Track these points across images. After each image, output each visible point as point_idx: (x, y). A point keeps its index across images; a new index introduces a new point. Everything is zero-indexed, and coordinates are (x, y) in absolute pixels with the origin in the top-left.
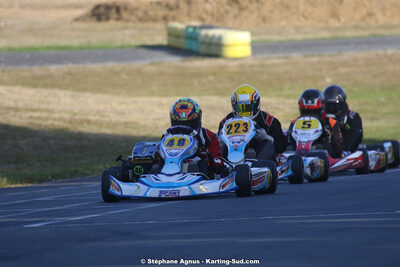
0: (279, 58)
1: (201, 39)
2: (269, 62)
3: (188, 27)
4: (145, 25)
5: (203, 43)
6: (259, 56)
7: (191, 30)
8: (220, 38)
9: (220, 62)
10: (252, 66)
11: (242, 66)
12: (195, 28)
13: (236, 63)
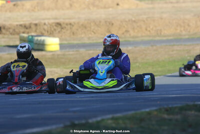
0: (73, 51)
1: (35, 42)
2: (67, 53)
3: (29, 36)
4: (13, 36)
5: (36, 44)
6: (63, 50)
7: (30, 37)
8: (44, 41)
9: (43, 53)
10: (58, 55)
11: (53, 55)
12: (32, 36)
13: (51, 53)
